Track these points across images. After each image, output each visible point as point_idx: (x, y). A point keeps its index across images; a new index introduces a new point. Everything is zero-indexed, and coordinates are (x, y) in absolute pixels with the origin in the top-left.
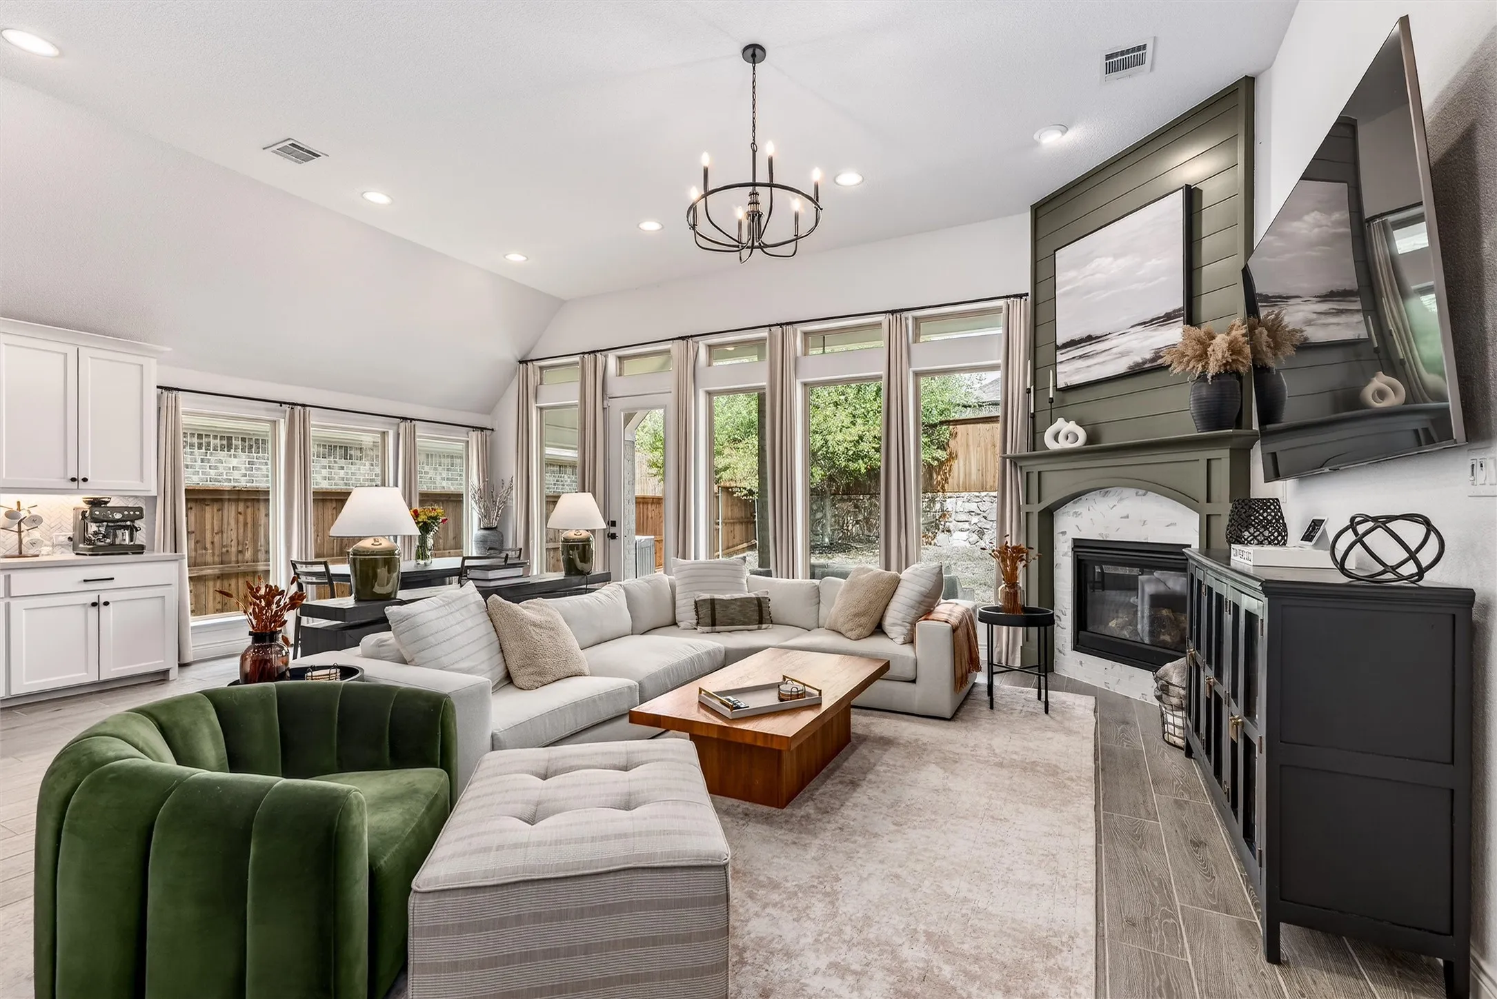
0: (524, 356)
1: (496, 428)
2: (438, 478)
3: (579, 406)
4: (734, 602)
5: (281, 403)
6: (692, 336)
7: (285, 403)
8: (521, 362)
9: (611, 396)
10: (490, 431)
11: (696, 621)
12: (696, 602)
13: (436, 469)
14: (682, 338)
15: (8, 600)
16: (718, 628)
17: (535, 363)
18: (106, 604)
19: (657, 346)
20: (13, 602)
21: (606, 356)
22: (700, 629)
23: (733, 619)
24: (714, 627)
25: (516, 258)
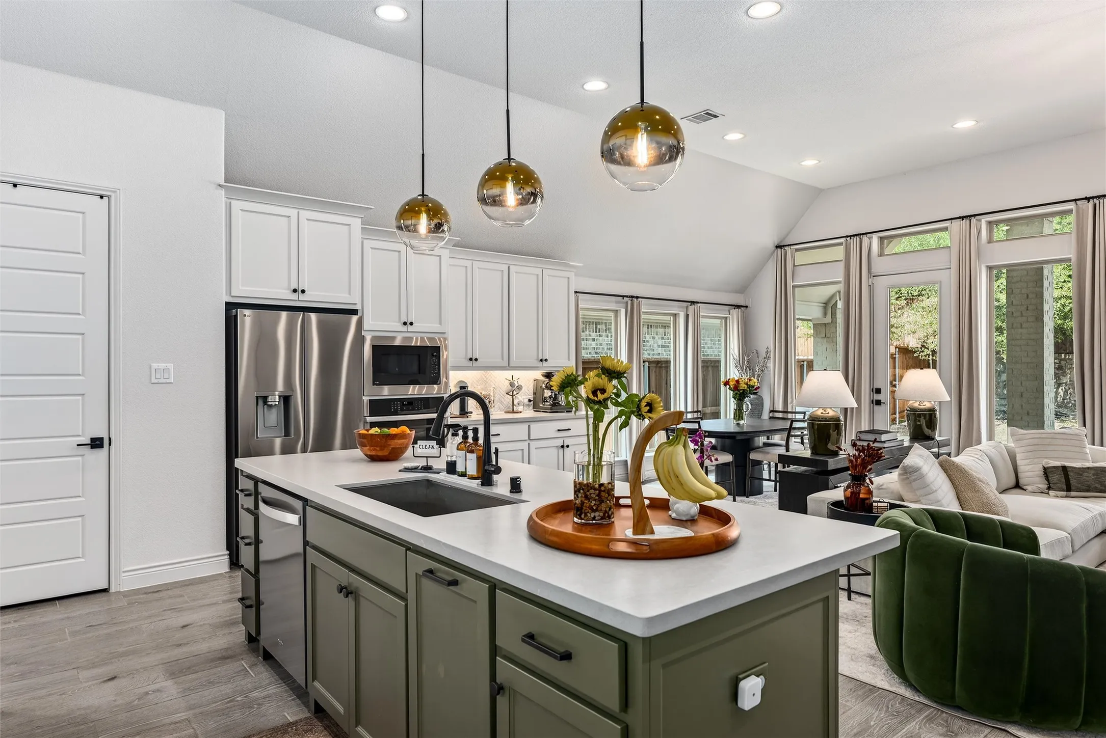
0: (781, 241)
1: (749, 305)
2: (656, 345)
3: (843, 282)
4: (1087, 470)
5: (623, 296)
6: (975, 216)
7: (627, 297)
8: (778, 247)
9: (875, 274)
10: (745, 308)
11: (1046, 486)
12: (1045, 469)
13: (654, 338)
14: (962, 218)
15: (529, 441)
16: (1073, 494)
17: (792, 247)
18: (568, 446)
19: (934, 225)
20: (532, 443)
21: (870, 238)
22: (1052, 493)
23: (1089, 486)
24: (1068, 493)
25: (810, 163)
